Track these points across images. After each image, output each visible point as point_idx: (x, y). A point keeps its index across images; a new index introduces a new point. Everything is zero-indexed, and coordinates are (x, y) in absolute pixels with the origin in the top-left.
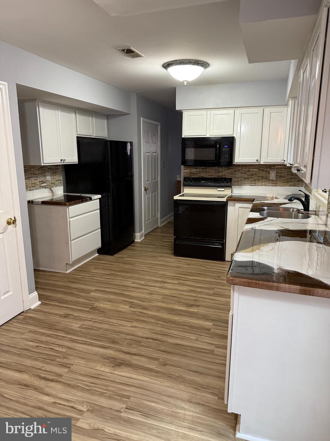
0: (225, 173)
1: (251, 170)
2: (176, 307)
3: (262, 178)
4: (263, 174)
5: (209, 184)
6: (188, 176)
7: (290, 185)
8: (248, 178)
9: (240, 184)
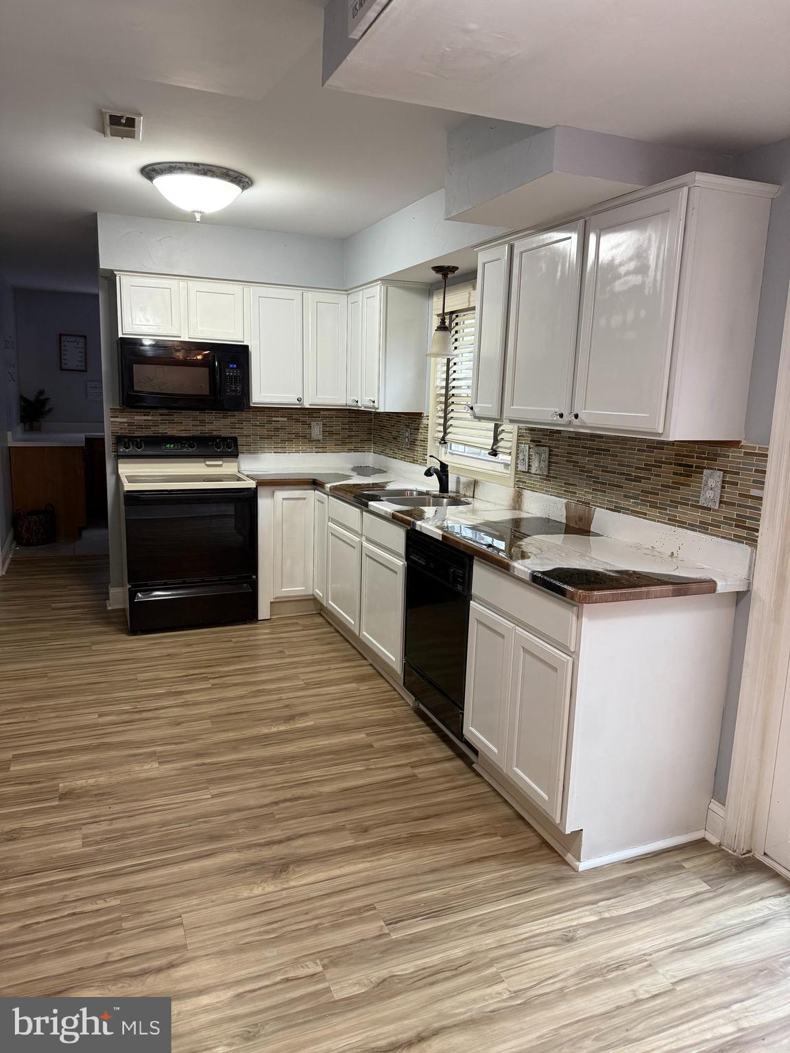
0: (217, 425)
1: (274, 419)
2: (265, 730)
3: (298, 436)
4: (299, 428)
5: (185, 450)
6: (125, 432)
7: (350, 450)
8: (269, 437)
9: (253, 450)
